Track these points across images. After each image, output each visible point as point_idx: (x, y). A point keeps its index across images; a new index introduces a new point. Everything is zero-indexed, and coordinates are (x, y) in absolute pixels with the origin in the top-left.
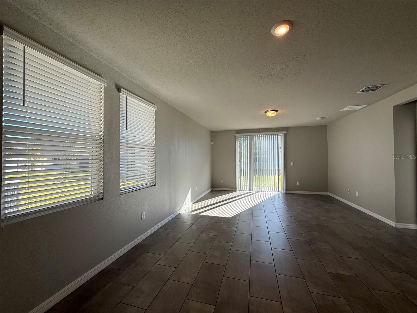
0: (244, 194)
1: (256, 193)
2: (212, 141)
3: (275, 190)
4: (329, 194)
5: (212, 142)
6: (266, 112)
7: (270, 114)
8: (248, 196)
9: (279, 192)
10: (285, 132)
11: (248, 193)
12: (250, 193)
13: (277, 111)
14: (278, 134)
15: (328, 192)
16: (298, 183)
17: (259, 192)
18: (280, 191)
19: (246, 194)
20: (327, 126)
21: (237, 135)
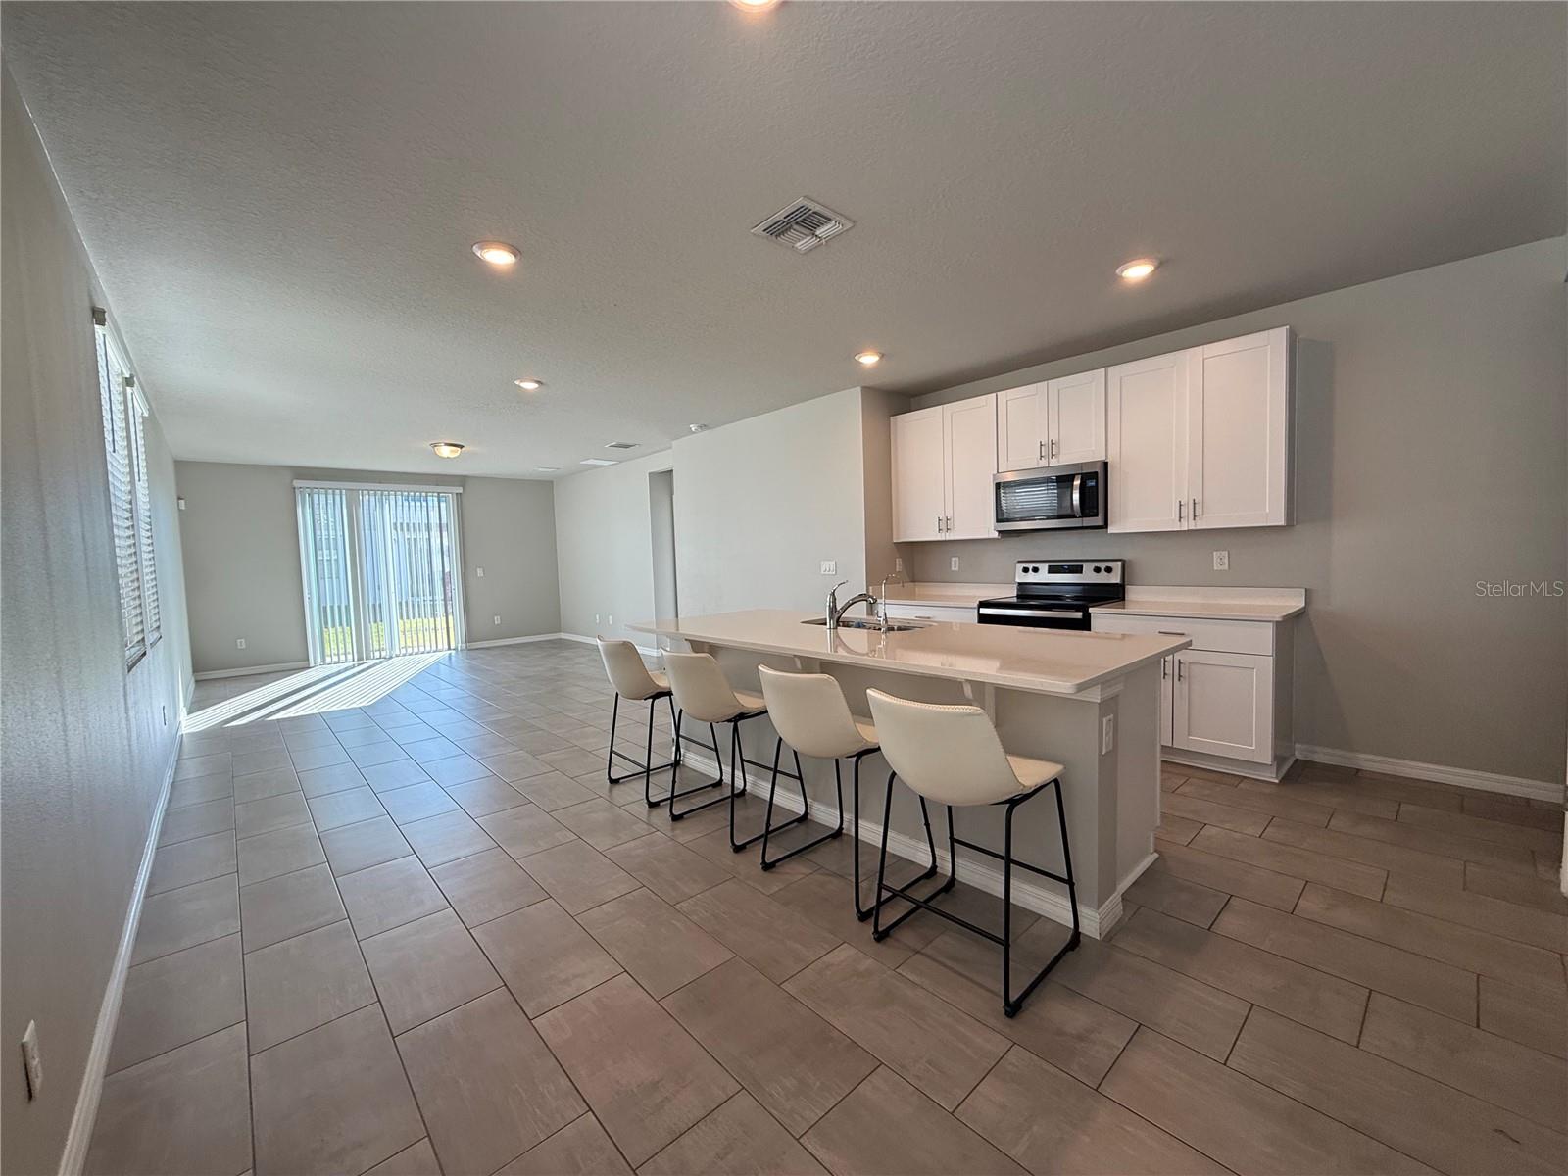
0: (339, 673)
1: (381, 662)
2: (179, 498)
3: (440, 647)
4: (563, 636)
5: (182, 502)
6: (435, 445)
7: (446, 451)
8: (354, 675)
9: (449, 648)
10: (460, 490)
11: (354, 667)
12: (359, 665)
13: (461, 447)
14: (439, 493)
15: (560, 631)
16: (497, 620)
17: (391, 657)
18: (452, 647)
19: (346, 670)
20: (552, 482)
21: (297, 483)
